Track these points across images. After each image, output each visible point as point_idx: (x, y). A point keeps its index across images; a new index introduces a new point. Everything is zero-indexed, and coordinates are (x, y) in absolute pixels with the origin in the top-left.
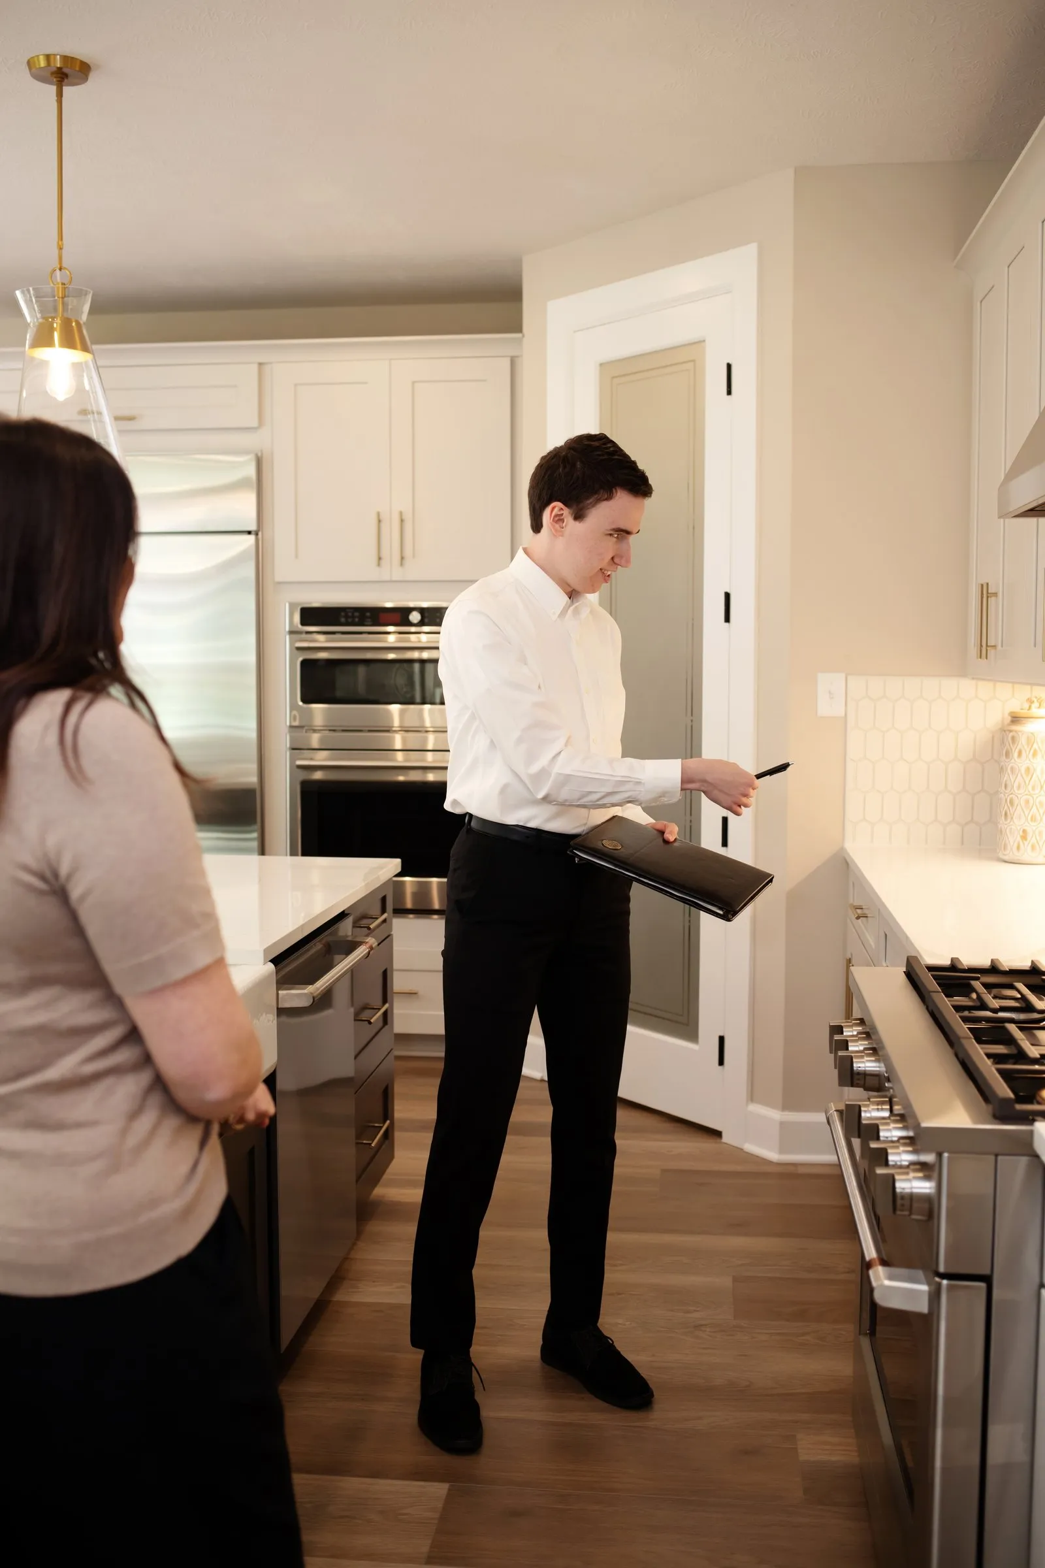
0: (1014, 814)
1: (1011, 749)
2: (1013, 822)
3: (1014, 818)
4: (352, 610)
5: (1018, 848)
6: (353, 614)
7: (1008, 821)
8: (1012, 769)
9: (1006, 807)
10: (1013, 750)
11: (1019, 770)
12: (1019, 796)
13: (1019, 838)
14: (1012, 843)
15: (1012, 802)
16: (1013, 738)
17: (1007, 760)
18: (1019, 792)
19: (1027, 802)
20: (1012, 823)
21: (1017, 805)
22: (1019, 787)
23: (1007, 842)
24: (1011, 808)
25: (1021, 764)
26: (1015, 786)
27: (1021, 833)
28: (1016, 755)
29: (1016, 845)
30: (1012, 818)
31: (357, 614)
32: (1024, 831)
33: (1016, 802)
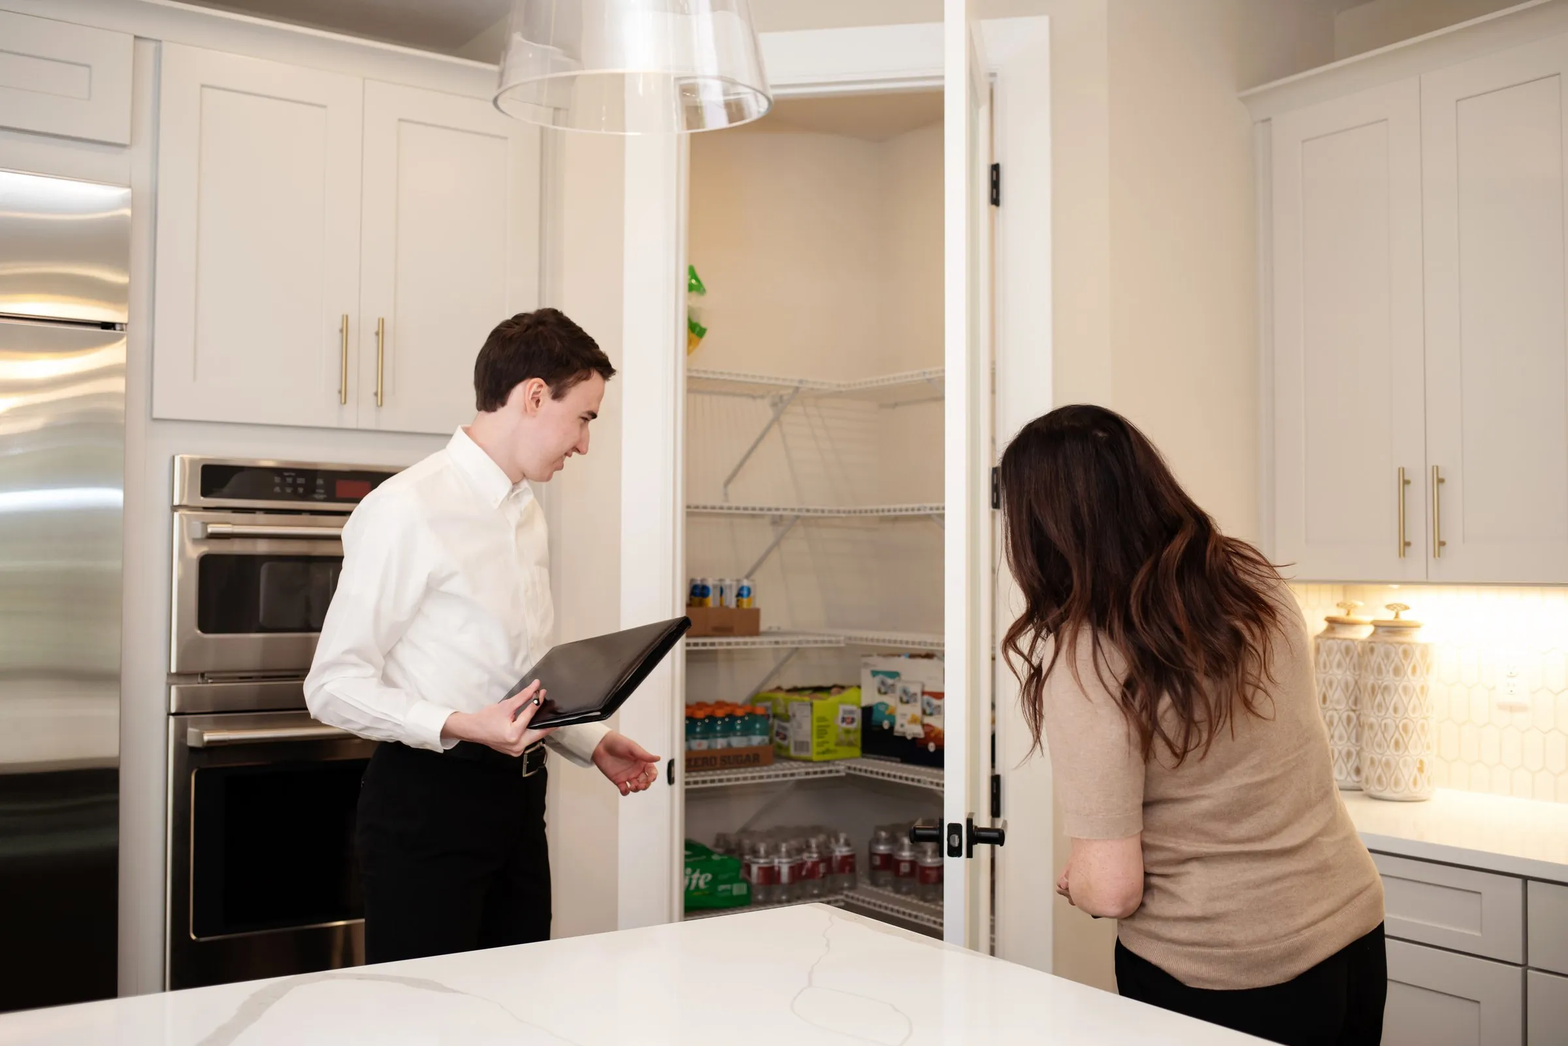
0: (1408, 743)
1: (1403, 665)
2: (1409, 752)
3: (1409, 747)
4: (293, 474)
5: (1415, 783)
6: (294, 481)
7: (1400, 752)
8: (1405, 689)
9: (1397, 735)
10: (1406, 667)
11: (1414, 690)
12: (1414, 720)
13: (1415, 771)
14: (1406, 778)
15: (1405, 728)
16: (1405, 652)
17: (1397, 679)
18: (1415, 715)
19: (1423, 726)
20: (1406, 753)
21: (1413, 732)
22: (1414, 710)
23: (1400, 776)
24: (1404, 735)
25: (1415, 682)
26: (1410, 707)
27: (1418, 765)
28: (1409, 671)
29: (1412, 779)
30: (1407, 748)
31: (300, 481)
32: (1421, 762)
33: (1411, 727)
